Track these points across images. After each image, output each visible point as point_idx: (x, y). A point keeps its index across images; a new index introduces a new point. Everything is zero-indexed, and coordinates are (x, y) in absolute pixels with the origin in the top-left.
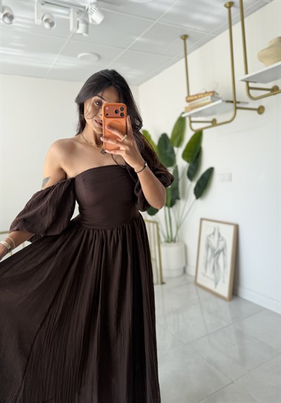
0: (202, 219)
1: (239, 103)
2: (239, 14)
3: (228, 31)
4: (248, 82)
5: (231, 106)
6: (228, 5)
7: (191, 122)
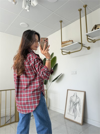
0: (68, 90)
2: (85, 13)
3: (79, 19)
6: (80, 10)
7: (62, 52)
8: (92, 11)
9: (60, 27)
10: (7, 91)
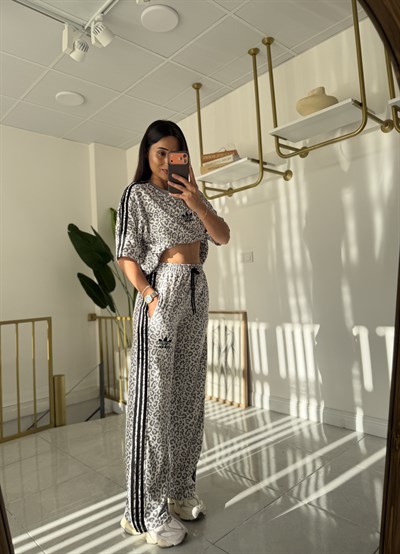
1: (265, 163)
2: (267, 63)
3: (253, 82)
4: (277, 137)
5: (258, 166)
6: (252, 52)
7: (205, 188)
8: (293, 54)
9: (196, 104)
10: (19, 324)
